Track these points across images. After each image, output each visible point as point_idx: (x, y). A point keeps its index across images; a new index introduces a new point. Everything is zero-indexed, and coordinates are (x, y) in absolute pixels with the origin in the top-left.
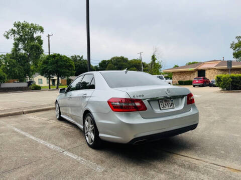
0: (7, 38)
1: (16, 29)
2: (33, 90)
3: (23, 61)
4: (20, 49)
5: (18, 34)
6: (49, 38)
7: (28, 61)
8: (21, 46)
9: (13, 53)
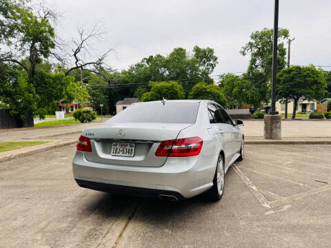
0: (244, 54)
1: (253, 41)
2: (256, 118)
3: (259, 81)
4: (257, 66)
5: (256, 47)
6: (290, 44)
7: (265, 81)
8: (258, 62)
9: (249, 73)
